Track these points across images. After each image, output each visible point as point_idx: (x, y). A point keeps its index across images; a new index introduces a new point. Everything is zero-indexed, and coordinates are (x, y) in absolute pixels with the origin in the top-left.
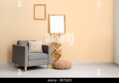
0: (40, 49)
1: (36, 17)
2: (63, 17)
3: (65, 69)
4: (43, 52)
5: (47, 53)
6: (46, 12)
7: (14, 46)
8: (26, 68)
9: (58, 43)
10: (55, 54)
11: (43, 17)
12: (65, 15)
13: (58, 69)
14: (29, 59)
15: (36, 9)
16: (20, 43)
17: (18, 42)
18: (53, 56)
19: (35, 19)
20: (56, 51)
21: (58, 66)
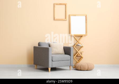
0: (62, 51)
1: (56, 18)
2: (84, 17)
3: (87, 70)
4: (65, 54)
5: (70, 55)
6: (66, 11)
7: (35, 48)
8: (50, 69)
9: (80, 45)
10: (77, 56)
11: (63, 18)
12: (87, 15)
13: (81, 70)
14: (53, 60)
15: (55, 8)
16: (41, 45)
17: (39, 44)
18: (75, 58)
19: (55, 19)
20: (78, 53)
21: (80, 67)
